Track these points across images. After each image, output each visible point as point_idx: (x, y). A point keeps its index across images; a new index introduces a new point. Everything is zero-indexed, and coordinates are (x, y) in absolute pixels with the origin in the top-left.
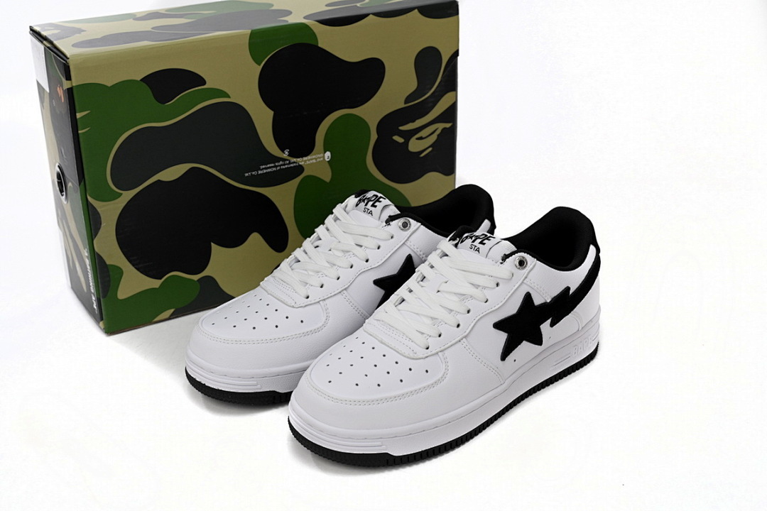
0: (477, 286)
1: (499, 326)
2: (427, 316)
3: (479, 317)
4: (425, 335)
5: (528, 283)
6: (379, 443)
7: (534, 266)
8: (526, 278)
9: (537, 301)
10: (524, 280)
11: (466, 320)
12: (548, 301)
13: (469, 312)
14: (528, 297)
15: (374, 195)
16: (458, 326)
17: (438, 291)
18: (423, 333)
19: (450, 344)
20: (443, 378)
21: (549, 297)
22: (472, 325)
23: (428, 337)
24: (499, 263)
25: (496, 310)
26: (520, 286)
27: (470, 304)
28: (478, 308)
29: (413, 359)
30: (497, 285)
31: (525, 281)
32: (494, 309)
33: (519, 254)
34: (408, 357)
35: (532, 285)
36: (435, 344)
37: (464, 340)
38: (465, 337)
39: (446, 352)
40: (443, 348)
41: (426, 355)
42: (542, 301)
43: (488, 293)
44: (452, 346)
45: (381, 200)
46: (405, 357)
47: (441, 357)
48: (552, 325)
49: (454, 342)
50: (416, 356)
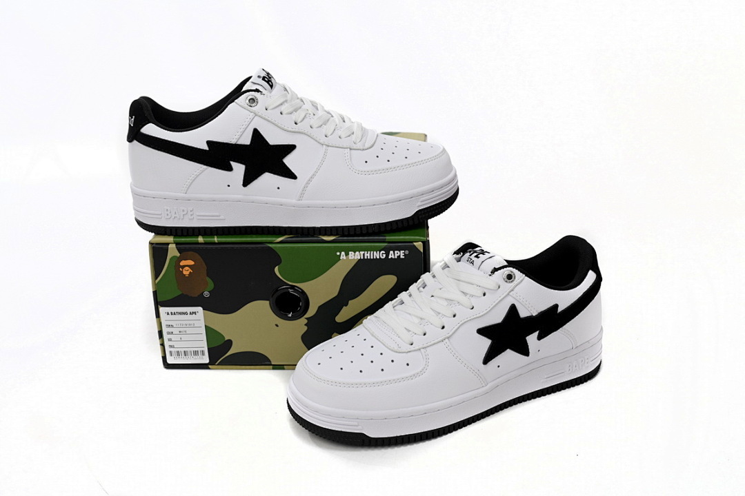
0: (465, 294)
1: (482, 332)
2: (417, 317)
3: (463, 322)
4: (411, 333)
5: (514, 296)
6: (356, 423)
7: (522, 281)
8: (512, 290)
9: (523, 313)
10: (510, 292)
11: (451, 324)
12: (534, 315)
13: (454, 316)
14: (513, 309)
16: (443, 327)
17: (432, 296)
18: (409, 331)
19: (433, 342)
20: (422, 372)
21: (535, 311)
22: (456, 328)
23: (413, 334)
24: (488, 275)
25: (480, 317)
26: (505, 297)
27: (456, 310)
28: (464, 313)
29: (397, 352)
30: (484, 295)
31: (511, 294)
32: (478, 316)
34: (392, 350)
35: (518, 298)
36: (419, 341)
37: (447, 340)
38: (448, 338)
39: (428, 349)
40: (425, 345)
41: (409, 350)
42: (528, 314)
43: (474, 302)
44: (434, 344)
46: (390, 349)
47: (423, 353)
48: (540, 338)
49: (436, 341)
50: (400, 350)
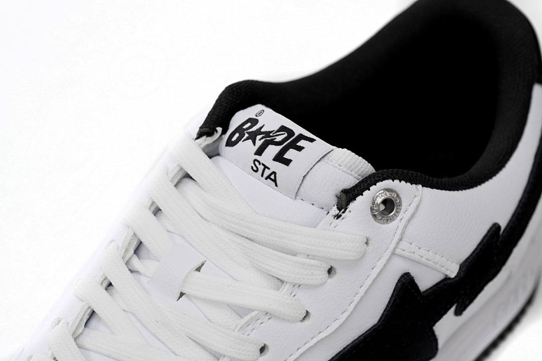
5: (406, 254)
7: (417, 206)
8: (400, 239)
9: (427, 281)
10: (398, 243)
12: (453, 275)
13: (263, 350)
14: (405, 283)
15: (283, 129)
24: (329, 216)
26: (386, 265)
30: (331, 272)
31: (398, 250)
32: (325, 333)
33: (381, 185)
35: (414, 254)
45: (302, 143)
